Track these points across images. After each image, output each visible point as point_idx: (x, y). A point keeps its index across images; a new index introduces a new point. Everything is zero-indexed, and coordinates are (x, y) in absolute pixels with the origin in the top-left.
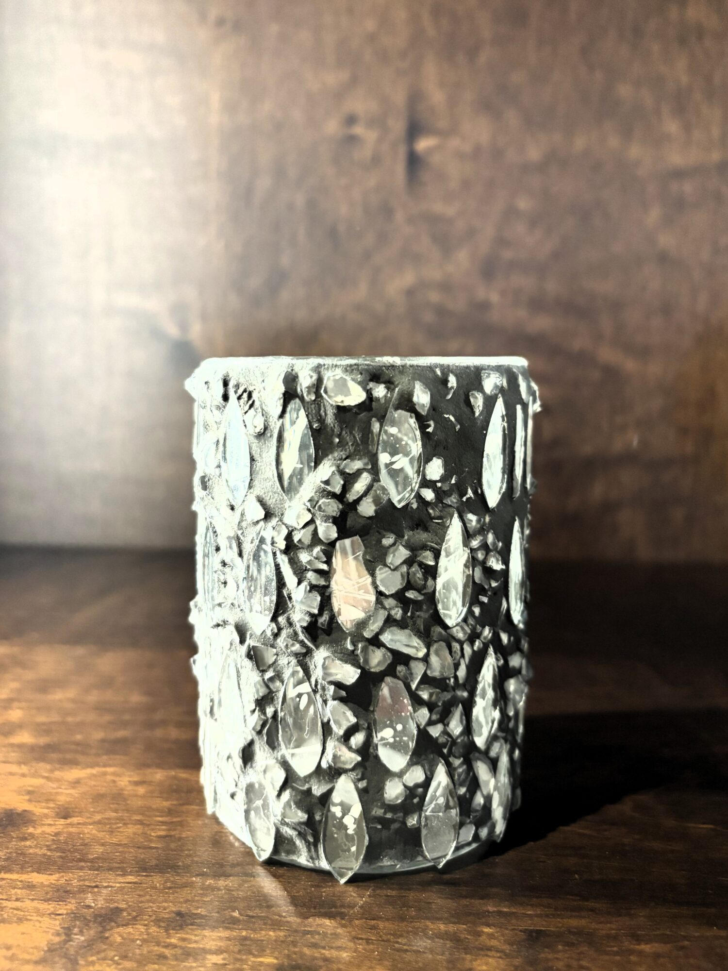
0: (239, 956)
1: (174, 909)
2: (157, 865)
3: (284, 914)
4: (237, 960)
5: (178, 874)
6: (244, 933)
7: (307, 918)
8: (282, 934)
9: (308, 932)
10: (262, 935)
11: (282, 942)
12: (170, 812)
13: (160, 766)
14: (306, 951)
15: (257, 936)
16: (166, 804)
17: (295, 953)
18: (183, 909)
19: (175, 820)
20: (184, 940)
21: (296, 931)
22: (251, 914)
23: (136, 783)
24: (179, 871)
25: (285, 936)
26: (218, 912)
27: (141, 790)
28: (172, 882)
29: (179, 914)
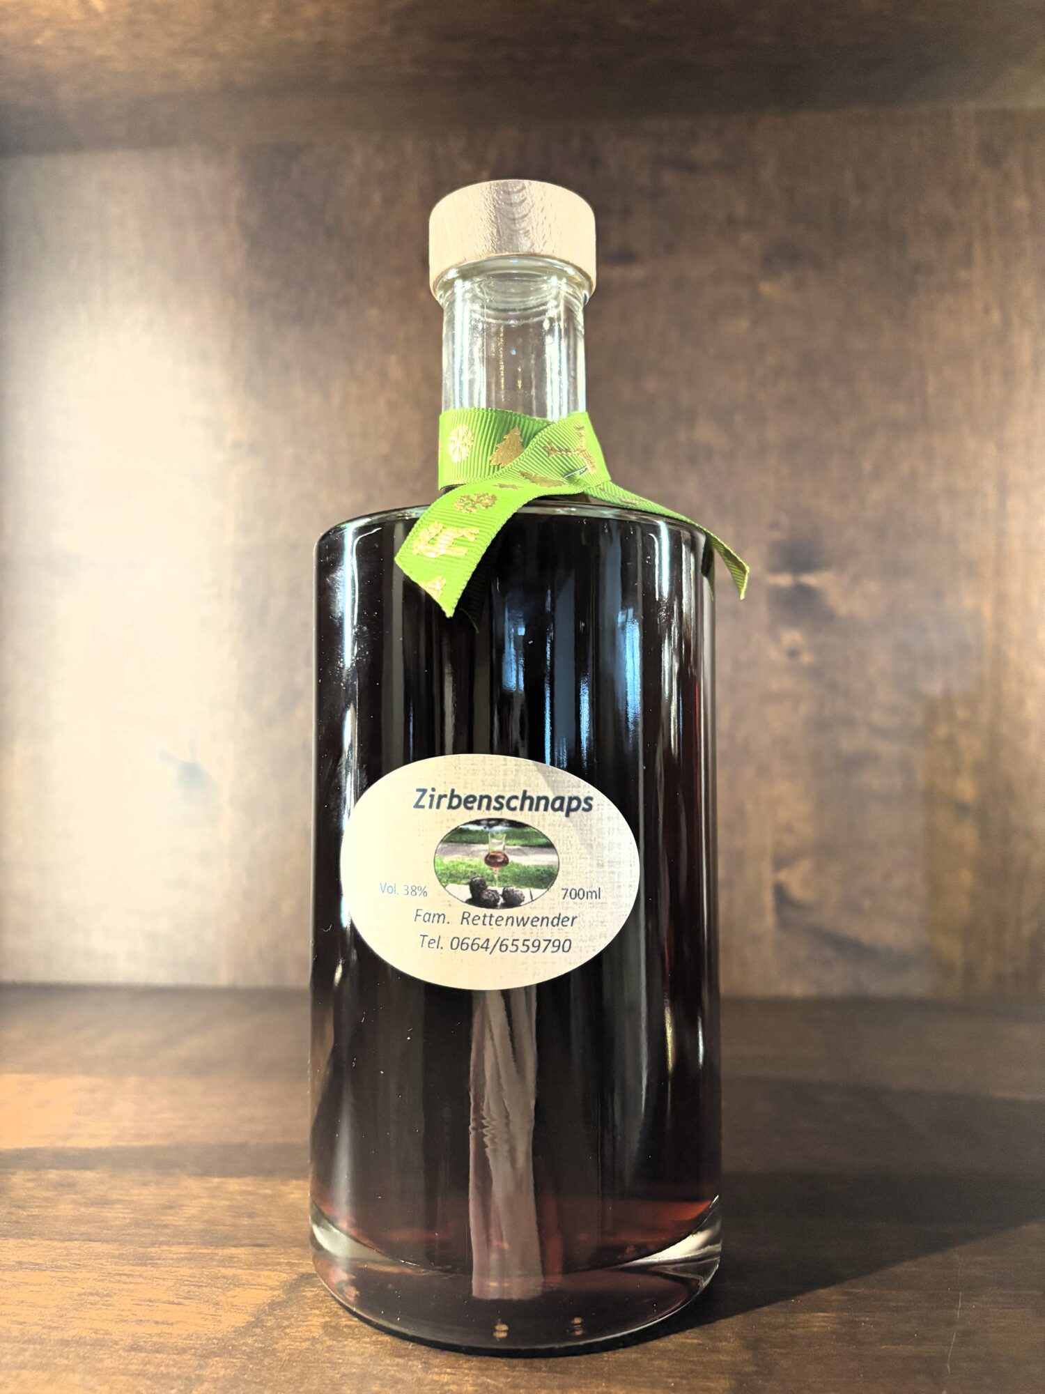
0: (51, 1287)
1: (17, 1260)
2: (17, 1233)
3: (105, 1264)
4: (50, 1289)
5: (31, 1239)
6: (66, 1274)
7: (124, 1266)
8: (95, 1276)
9: (120, 1275)
10: (78, 1275)
11: (94, 1279)
12: (46, 1199)
13: (57, 1168)
14: (110, 1285)
15: (76, 1276)
16: (49, 1194)
17: (100, 1285)
18: (24, 1260)
19: (49, 1204)
20: (15, 1277)
21: (109, 1273)
22: (78, 1263)
23: (29, 1180)
24: (34, 1237)
25: (99, 1276)
26: (52, 1262)
27: (30, 1185)
28: (24, 1243)
29: (20, 1263)
